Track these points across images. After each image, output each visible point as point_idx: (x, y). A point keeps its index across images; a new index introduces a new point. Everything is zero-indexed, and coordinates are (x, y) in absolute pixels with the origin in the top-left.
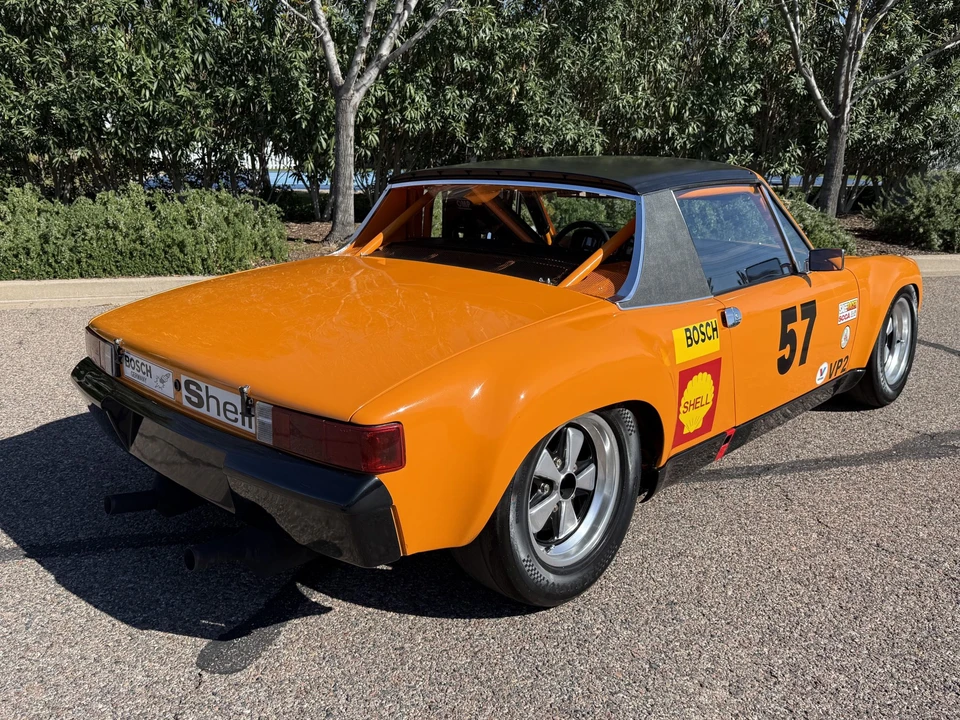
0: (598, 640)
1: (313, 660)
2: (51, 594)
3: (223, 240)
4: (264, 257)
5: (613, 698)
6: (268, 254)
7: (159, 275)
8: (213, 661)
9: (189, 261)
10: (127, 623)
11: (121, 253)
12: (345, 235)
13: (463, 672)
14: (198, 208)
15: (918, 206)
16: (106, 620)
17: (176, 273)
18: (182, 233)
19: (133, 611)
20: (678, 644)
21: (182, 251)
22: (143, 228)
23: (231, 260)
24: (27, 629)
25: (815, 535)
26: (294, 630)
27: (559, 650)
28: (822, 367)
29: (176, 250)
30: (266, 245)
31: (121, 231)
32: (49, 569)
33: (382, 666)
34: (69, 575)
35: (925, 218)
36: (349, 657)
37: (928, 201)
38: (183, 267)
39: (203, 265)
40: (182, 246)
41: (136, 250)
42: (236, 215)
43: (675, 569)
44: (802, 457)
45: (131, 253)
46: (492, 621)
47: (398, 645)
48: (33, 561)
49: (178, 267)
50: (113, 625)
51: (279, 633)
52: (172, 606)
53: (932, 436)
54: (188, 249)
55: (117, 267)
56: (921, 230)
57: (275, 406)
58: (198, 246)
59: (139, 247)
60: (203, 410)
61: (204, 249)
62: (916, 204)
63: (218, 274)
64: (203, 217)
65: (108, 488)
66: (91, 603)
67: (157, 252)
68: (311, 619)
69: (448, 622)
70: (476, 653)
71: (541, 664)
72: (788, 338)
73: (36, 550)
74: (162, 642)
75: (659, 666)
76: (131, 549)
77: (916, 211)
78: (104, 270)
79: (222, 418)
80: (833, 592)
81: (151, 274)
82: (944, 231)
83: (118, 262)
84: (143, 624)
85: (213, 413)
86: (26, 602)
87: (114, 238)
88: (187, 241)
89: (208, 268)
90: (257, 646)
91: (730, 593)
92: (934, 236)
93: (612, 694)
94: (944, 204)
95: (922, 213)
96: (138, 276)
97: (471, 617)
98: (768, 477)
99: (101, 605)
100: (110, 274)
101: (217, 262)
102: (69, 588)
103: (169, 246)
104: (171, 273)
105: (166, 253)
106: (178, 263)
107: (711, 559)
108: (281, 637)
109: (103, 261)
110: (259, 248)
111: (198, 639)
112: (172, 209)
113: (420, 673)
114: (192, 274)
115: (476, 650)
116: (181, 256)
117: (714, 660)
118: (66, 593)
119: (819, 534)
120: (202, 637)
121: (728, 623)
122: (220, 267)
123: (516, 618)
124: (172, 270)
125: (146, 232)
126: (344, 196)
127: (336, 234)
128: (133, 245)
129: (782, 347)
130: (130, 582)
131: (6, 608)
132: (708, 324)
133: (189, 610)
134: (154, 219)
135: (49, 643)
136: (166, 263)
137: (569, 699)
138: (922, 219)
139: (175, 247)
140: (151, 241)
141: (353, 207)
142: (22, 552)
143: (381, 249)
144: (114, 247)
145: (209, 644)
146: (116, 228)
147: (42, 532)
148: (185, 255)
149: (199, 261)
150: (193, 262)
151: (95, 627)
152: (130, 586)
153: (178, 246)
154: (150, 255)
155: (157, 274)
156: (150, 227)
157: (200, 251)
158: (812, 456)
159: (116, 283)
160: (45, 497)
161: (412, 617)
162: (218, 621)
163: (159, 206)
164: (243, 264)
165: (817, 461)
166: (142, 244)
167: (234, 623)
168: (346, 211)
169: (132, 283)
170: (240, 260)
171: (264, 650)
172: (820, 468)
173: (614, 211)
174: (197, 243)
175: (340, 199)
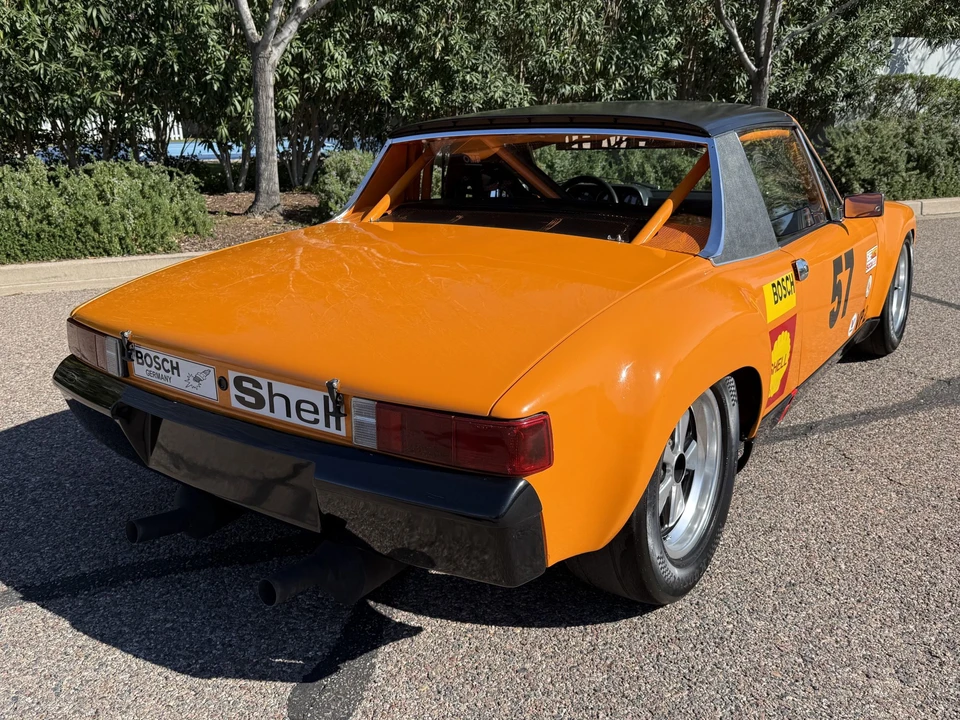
0: (733, 636)
1: (428, 696)
2: (72, 646)
3: (140, 216)
4: (187, 233)
5: (784, 703)
6: (191, 229)
7: (72, 258)
8: (308, 711)
9: (106, 240)
10: (183, 672)
11: (26, 235)
12: (271, 205)
13: (606, 691)
14: (109, 182)
15: (839, 157)
16: (156, 673)
17: (91, 254)
18: (94, 209)
19: (185, 658)
20: (819, 630)
21: (96, 230)
22: (49, 205)
23: (153, 237)
24: (58, 695)
25: (894, 495)
26: (387, 658)
27: (698, 652)
28: (853, 319)
29: (89, 229)
30: (188, 219)
31: (24, 210)
32: (60, 612)
33: (510, 694)
34: (86, 619)
35: (846, 168)
36: (468, 687)
37: (848, 151)
38: (98, 248)
39: (121, 244)
40: (96, 224)
41: (44, 231)
42: (152, 187)
43: (775, 547)
44: (837, 413)
45: (38, 235)
46: (610, 625)
47: (518, 666)
48: (34, 605)
49: (93, 248)
50: (166, 678)
51: (373, 666)
52: (231, 646)
53: (948, 382)
54: (104, 227)
55: (23, 251)
56: (844, 180)
57: (379, 402)
58: (114, 224)
59: (46, 228)
60: (265, 411)
61: (122, 227)
62: (836, 155)
63: (138, 253)
64: (116, 191)
65: (96, 506)
66: (128, 652)
67: (68, 233)
68: (405, 644)
69: (562, 632)
70: (610, 666)
71: (686, 671)
72: (837, 290)
73: (33, 592)
74: (235, 693)
75: (813, 659)
76: (152, 580)
77: (838, 162)
78: (8, 256)
79: (294, 419)
80: (944, 556)
81: (62, 257)
82: (864, 180)
83: (22, 245)
84: (204, 672)
85: (280, 413)
86: (44, 661)
87: (16, 219)
88: (100, 219)
89: (127, 247)
90: (354, 685)
91: (843, 567)
92: (856, 185)
93: (781, 697)
94: (862, 153)
95: (842, 163)
96: (48, 260)
97: (585, 624)
98: (816, 436)
99: (141, 654)
100: (15, 260)
101: (136, 240)
102: (94, 636)
103: (81, 225)
104: (85, 255)
105: (78, 233)
106: (93, 243)
107: (806, 530)
108: (378, 671)
109: (6, 245)
110: (180, 223)
111: (279, 684)
112: (79, 183)
113: (558, 699)
114: (109, 255)
115: (608, 662)
116: (96, 236)
117: (863, 643)
118: (92, 643)
119: (898, 493)
120: (283, 681)
121: (859, 601)
122: (140, 246)
123: (635, 619)
124: (86, 252)
125: (54, 211)
126: (267, 162)
127: (261, 205)
128: (39, 225)
129: (833, 300)
130: (166, 621)
131: (20, 670)
132: (787, 279)
133: (253, 649)
134: (61, 195)
135: (93, 711)
136: (79, 244)
137: (737, 710)
138: (843, 169)
139: (89, 226)
140: (60, 220)
141: (277, 175)
142: (16, 595)
143: (389, 212)
144: (17, 229)
145: (294, 690)
146: (18, 207)
147: (33, 569)
148: (100, 234)
149: (117, 240)
150: (110, 242)
151: (145, 683)
152: (168, 625)
153: (91, 224)
154: (60, 236)
155: (69, 257)
156: (57, 205)
157: (117, 229)
158: (846, 411)
159: (23, 270)
160: (22, 525)
161: (518, 630)
162: (294, 659)
163: (63, 179)
164: (166, 241)
165: (854, 416)
166: (50, 224)
167: (312, 659)
168: (270, 179)
169: (42, 268)
170: (162, 237)
171: (363, 689)
172: (860, 423)
173: (554, 171)
174: (112, 221)
175: (263, 166)
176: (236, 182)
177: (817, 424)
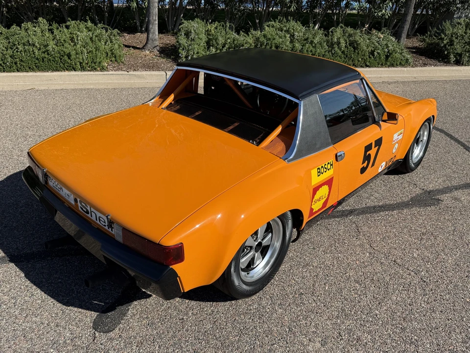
0: (267, 315)
1: (144, 326)
2: (23, 285)
3: (90, 52)
4: (111, 61)
5: (272, 347)
6: (113, 59)
7: (58, 71)
8: (100, 325)
9: (73, 63)
10: (60, 303)
11: (37, 59)
12: (154, 46)
13: (209, 332)
14: (76, 34)
15: (446, 39)
16: (51, 301)
17: (67, 70)
18: (69, 48)
19: (62, 296)
20: (302, 317)
21: (69, 58)
22: (47, 45)
23: (95, 63)
24: (15, 306)
25: (368, 254)
26: (136, 307)
27: (251, 320)
28: (382, 164)
29: (66, 58)
30: (112, 54)
31: (36, 47)
32: (21, 269)
33: (174, 329)
34: (31, 274)
35: (449, 46)
36: (160, 324)
37: (452, 36)
38: (70, 67)
39: (80, 66)
40: (69, 56)
41: (45, 58)
42: (96, 36)
43: (304, 274)
44: (368, 205)
45: (43, 59)
46: (222, 303)
47: (181, 317)
48: (13, 264)
49: (68, 66)
50: (54, 304)
51: (128, 309)
52: (80, 293)
53: (430, 192)
54: (73, 57)
55: (36, 66)
56: (446, 53)
57: (123, 228)
58: (77, 56)
59: (47, 56)
60: (89, 215)
61: (81, 57)
62: (445, 38)
63: (89, 70)
64: (79, 38)
65: (44, 218)
66: (43, 291)
67: (56, 59)
68: (143, 301)
69: (203, 304)
70: (215, 322)
71: (242, 328)
72: (367, 158)
73: (14, 258)
74: (76, 314)
75: (293, 330)
76: (58, 258)
77: (445, 42)
78: (30, 68)
79: (98, 222)
80: (371, 289)
81: (54, 70)
82: (457, 53)
83: (36, 63)
84: (67, 303)
85: (94, 218)
86: (12, 290)
87: (33, 51)
88: (71, 53)
89: (83, 67)
90: (119, 317)
91: (327, 288)
92: (452, 56)
93: (272, 345)
94: (459, 38)
95: (448, 43)
96: (48, 71)
97: (213, 301)
98: (351, 218)
99: (47, 292)
100: (33, 70)
101: (87, 64)
102: (32, 282)
103: (62, 56)
104: (64, 70)
105: (61, 59)
106: (68, 65)
107: (320, 268)
108: (130, 312)
109: (28, 63)
110: (109, 55)
111: (93, 313)
112: (62, 33)
113: (190, 333)
114: (75, 70)
115: (215, 320)
116: (69, 61)
117: (316, 327)
118: (31, 285)
119: (370, 253)
120: (94, 311)
121: (324, 306)
122: (89, 67)
123: (233, 302)
124: (65, 68)
125: (50, 48)
126: (153, 24)
127: (149, 45)
128: (43, 55)
129: (363, 162)
130: (59, 278)
131: (3, 293)
132: (328, 163)
133: (87, 296)
134: (53, 40)
135: (26, 315)
136: (62, 64)
137: (253, 348)
138: (447, 46)
139: (66, 56)
140: (53, 53)
141: (157, 31)
142: (7, 259)
144: (33, 56)
145: (98, 315)
146: (34, 45)
147: (15, 247)
148: (71, 60)
149: (79, 64)
150: (75, 64)
151: (46, 305)
152: (60, 280)
153: (67, 55)
154: (53, 60)
155: (57, 70)
156: (52, 45)
157: (79, 58)
158: (373, 204)
159: (36, 76)
160: (15, 224)
161: (187, 301)
162: (101, 302)
163: (55, 31)
164: (101, 65)
166: (48, 54)
167: (108, 303)
168: (154, 33)
169: (45, 76)
170: (100, 63)
171: (122, 319)
174: (77, 54)
175: (151, 26)
176: (141, 27)
177: (355, 210)
